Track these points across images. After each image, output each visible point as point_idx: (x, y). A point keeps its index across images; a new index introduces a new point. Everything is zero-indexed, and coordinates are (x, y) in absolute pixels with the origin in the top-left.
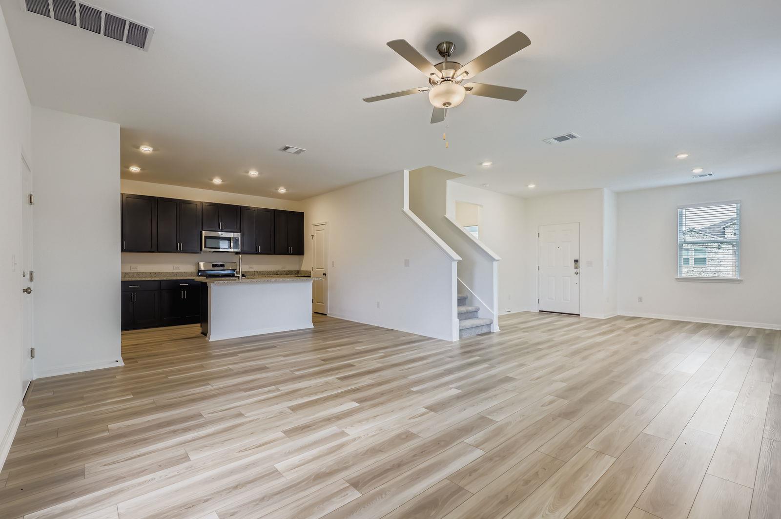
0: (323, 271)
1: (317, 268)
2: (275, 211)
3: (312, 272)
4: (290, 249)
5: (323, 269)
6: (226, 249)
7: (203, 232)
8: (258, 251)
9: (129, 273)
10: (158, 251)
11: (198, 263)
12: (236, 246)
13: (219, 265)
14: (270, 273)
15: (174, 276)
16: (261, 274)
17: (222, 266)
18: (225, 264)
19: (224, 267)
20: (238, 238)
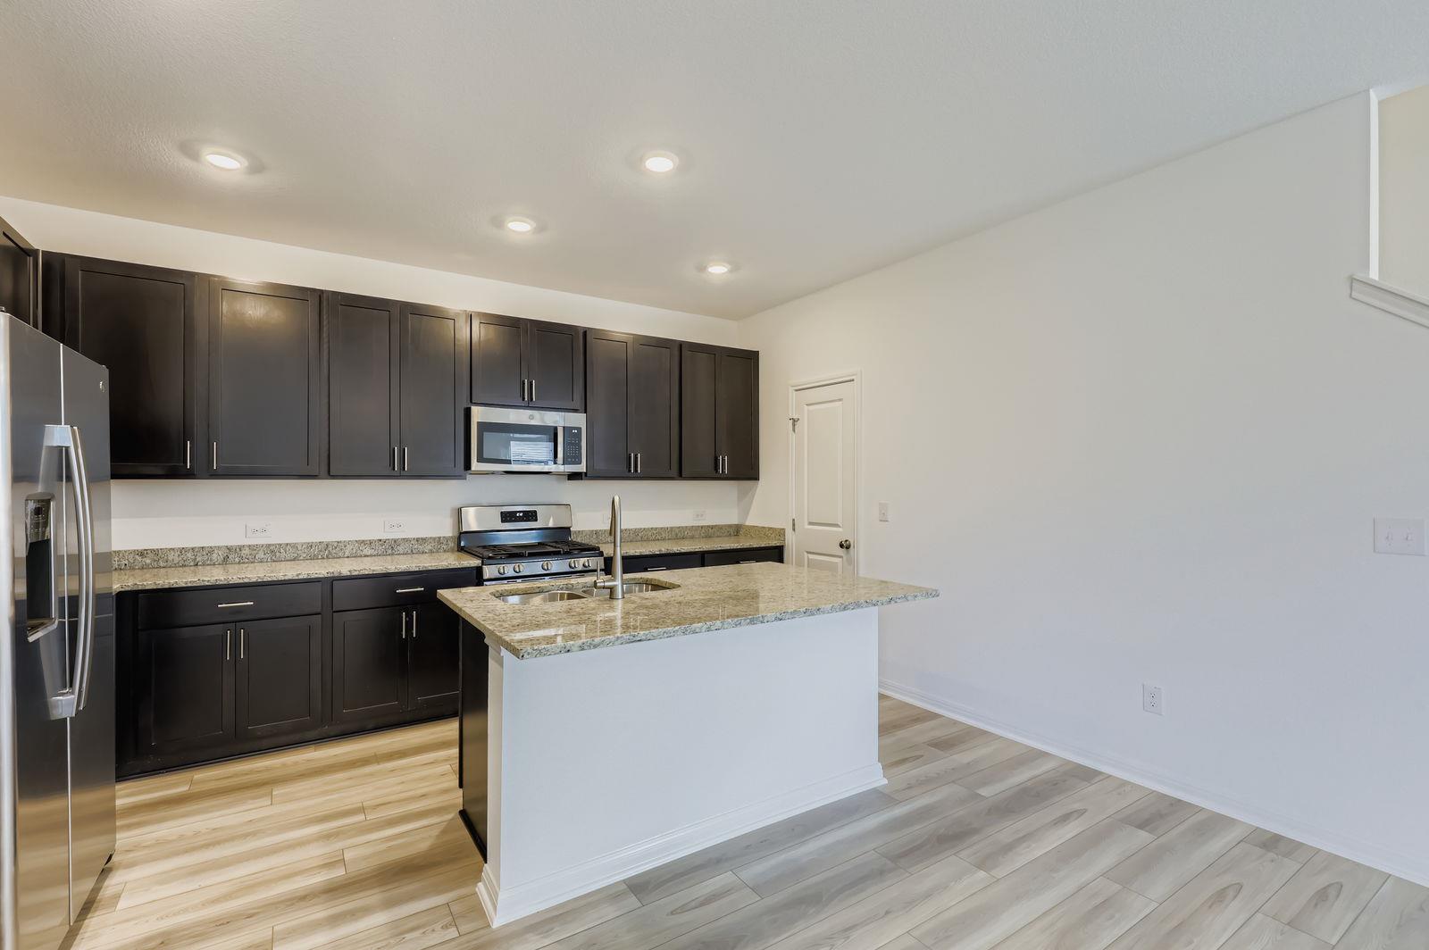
0: (842, 534)
1: (810, 523)
2: (681, 345)
3: (789, 532)
4: (725, 461)
5: (837, 525)
6: (546, 463)
7: (475, 410)
8: (636, 470)
9: (241, 548)
10: (331, 475)
11: (459, 511)
12: (572, 458)
13: (521, 514)
14: (663, 536)
15: (385, 554)
16: (639, 538)
17: (531, 516)
18: (539, 510)
19: (536, 520)
20: (579, 429)
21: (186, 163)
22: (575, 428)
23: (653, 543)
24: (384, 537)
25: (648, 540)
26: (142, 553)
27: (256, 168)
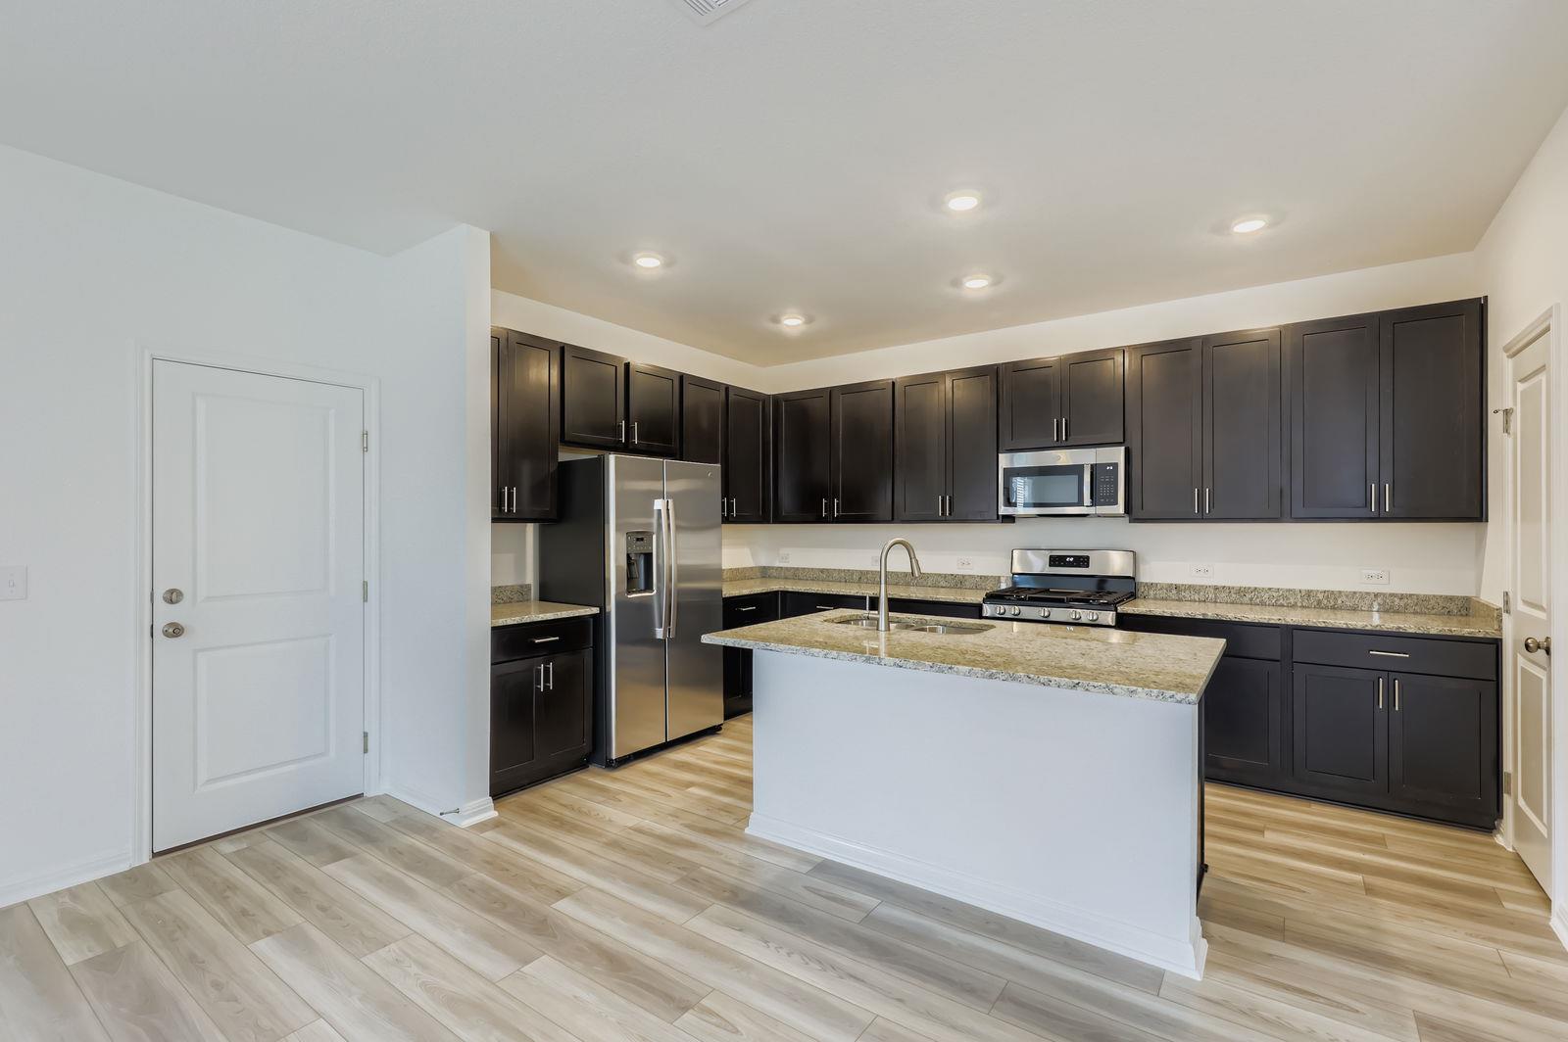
7: (1002, 457)
13: (1072, 559)
14: (1292, 601)
15: (955, 587)
16: (1246, 599)
17: (1082, 561)
18: (1092, 555)
19: (1088, 567)
20: (1115, 465)
21: (771, 326)
22: (1110, 465)
23: (1273, 609)
24: (955, 573)
25: (1263, 604)
26: (822, 571)
27: (809, 320)
